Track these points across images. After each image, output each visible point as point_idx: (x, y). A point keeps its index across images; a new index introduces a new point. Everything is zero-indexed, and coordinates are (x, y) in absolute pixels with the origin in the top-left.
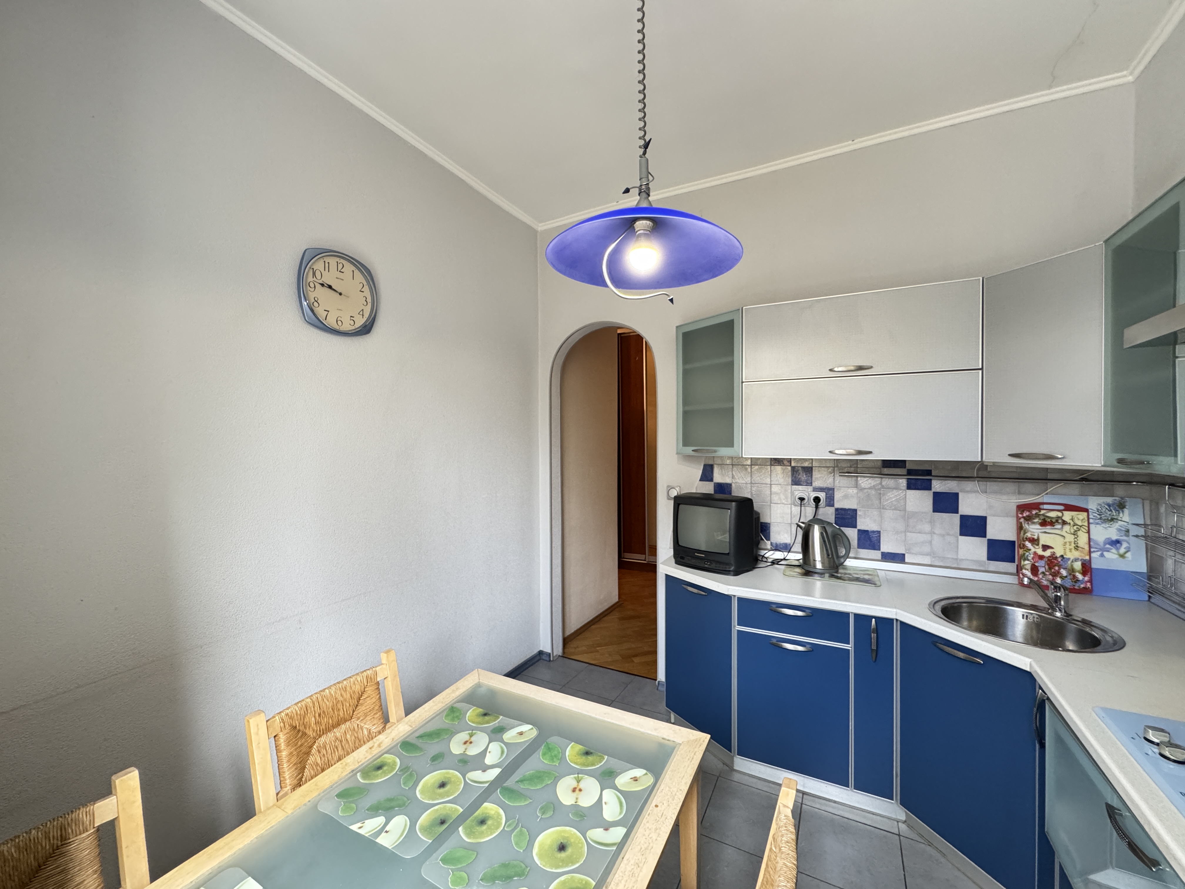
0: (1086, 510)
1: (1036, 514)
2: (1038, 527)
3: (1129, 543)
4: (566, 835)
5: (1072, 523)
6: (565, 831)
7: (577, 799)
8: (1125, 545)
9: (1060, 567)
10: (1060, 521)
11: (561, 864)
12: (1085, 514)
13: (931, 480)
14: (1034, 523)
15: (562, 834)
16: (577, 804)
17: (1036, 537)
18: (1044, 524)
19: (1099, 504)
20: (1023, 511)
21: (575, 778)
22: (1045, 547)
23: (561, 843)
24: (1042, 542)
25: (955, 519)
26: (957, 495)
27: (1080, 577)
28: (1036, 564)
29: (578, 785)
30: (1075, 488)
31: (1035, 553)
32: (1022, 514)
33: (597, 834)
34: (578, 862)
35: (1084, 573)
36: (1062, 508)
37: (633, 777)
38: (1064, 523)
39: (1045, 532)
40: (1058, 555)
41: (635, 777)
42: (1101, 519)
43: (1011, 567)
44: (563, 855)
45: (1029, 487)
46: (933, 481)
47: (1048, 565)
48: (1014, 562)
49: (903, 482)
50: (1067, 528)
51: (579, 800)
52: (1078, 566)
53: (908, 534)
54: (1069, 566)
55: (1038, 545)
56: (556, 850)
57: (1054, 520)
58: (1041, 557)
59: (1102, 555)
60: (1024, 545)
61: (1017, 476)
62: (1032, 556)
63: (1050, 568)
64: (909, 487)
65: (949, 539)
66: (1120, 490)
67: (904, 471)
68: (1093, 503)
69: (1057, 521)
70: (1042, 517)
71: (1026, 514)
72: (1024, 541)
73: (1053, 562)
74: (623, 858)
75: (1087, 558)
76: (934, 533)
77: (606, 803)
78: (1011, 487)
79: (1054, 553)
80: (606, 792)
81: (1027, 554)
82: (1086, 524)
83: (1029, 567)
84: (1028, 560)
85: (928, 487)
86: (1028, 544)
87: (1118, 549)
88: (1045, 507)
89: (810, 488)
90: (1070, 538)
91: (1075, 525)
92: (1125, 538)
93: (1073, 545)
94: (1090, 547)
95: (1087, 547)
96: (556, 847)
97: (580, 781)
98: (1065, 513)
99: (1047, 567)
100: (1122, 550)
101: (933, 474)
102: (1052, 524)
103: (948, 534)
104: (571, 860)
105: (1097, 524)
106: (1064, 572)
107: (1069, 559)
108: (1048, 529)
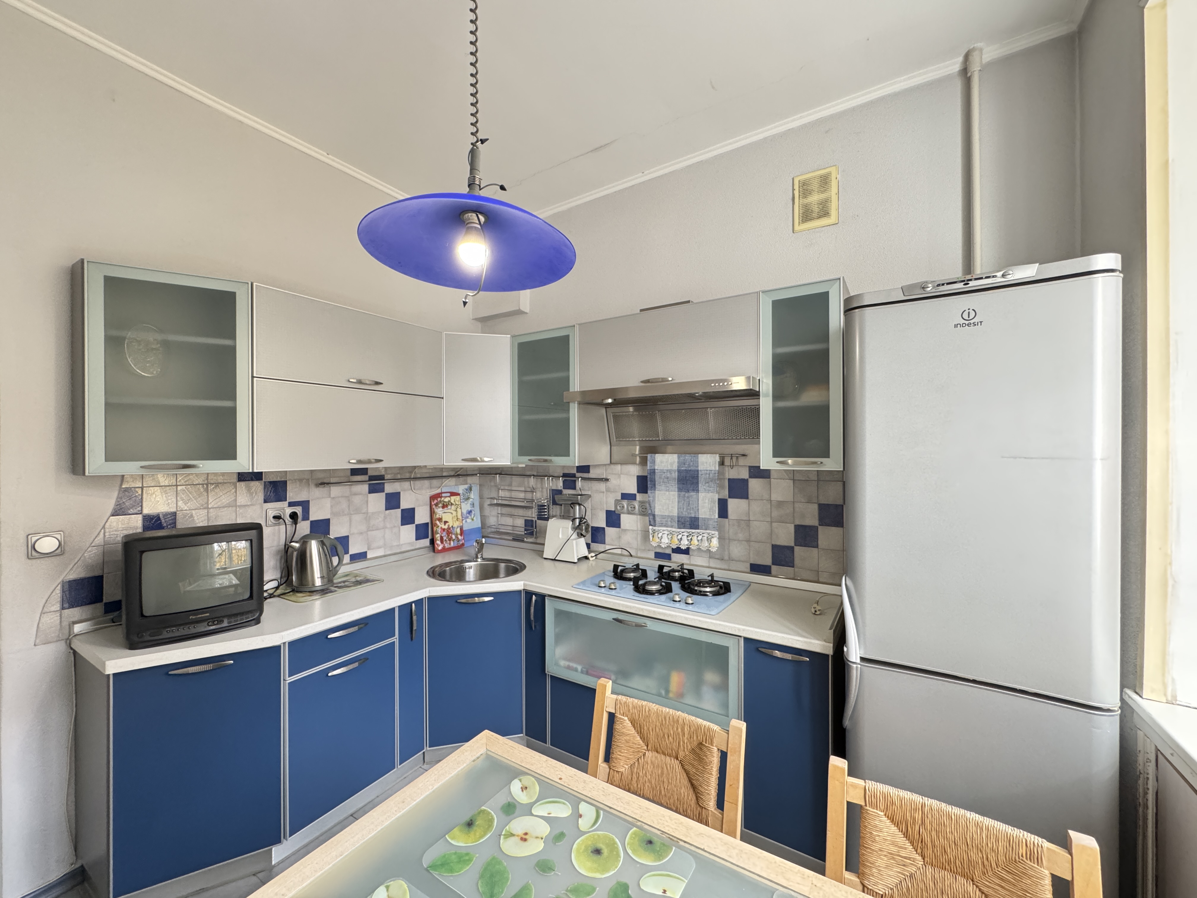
0: (458, 494)
1: (440, 501)
2: (441, 509)
3: (474, 511)
4: (583, 847)
5: (455, 504)
6: (578, 850)
7: (537, 838)
8: (473, 512)
9: (451, 533)
10: (450, 503)
11: (615, 853)
12: (459, 497)
13: (384, 484)
14: (439, 507)
15: (581, 851)
16: (544, 838)
17: (441, 517)
18: (444, 507)
19: (463, 490)
20: (434, 500)
21: (505, 838)
22: (446, 522)
23: (592, 852)
24: (444, 520)
25: (398, 512)
26: (399, 493)
27: (459, 537)
28: (442, 535)
29: (518, 836)
30: (452, 482)
31: (441, 527)
32: (433, 502)
33: (584, 824)
34: (613, 839)
35: (461, 535)
36: (449, 494)
37: (521, 790)
38: (452, 504)
39: (445, 512)
40: (451, 526)
41: (522, 788)
42: (464, 499)
43: (426, 542)
44: (605, 851)
45: (435, 482)
46: (386, 485)
47: (447, 534)
48: (428, 537)
49: (365, 487)
50: (453, 507)
51: (540, 836)
52: (458, 531)
53: (369, 533)
54: (455, 533)
55: (442, 522)
56: (599, 857)
57: (447, 504)
58: (444, 530)
59: (466, 521)
60: (436, 524)
61: (428, 475)
62: (440, 530)
63: (448, 536)
64: (371, 492)
65: (395, 530)
66: (470, 479)
67: (365, 478)
68: (461, 489)
69: (449, 503)
70: (442, 503)
71: (436, 501)
72: (436, 521)
73: (449, 531)
74: (611, 808)
75: (462, 524)
76: (386, 528)
77: (549, 814)
78: (426, 483)
79: (449, 525)
80: (534, 812)
81: (438, 529)
82: (460, 503)
83: (439, 538)
84: (438, 533)
85: (382, 490)
86: (438, 522)
87: (471, 516)
88: (443, 495)
89: (286, 504)
90: (454, 513)
91: (456, 504)
92: (473, 509)
93: (456, 518)
94: (462, 518)
95: (461, 518)
96: (595, 857)
97: (512, 834)
98: (452, 497)
99: (447, 536)
100: (473, 516)
101: (385, 479)
102: (447, 506)
103: (395, 527)
104: (612, 846)
105: (464, 502)
106: (454, 537)
107: (455, 527)
108: (445, 510)
